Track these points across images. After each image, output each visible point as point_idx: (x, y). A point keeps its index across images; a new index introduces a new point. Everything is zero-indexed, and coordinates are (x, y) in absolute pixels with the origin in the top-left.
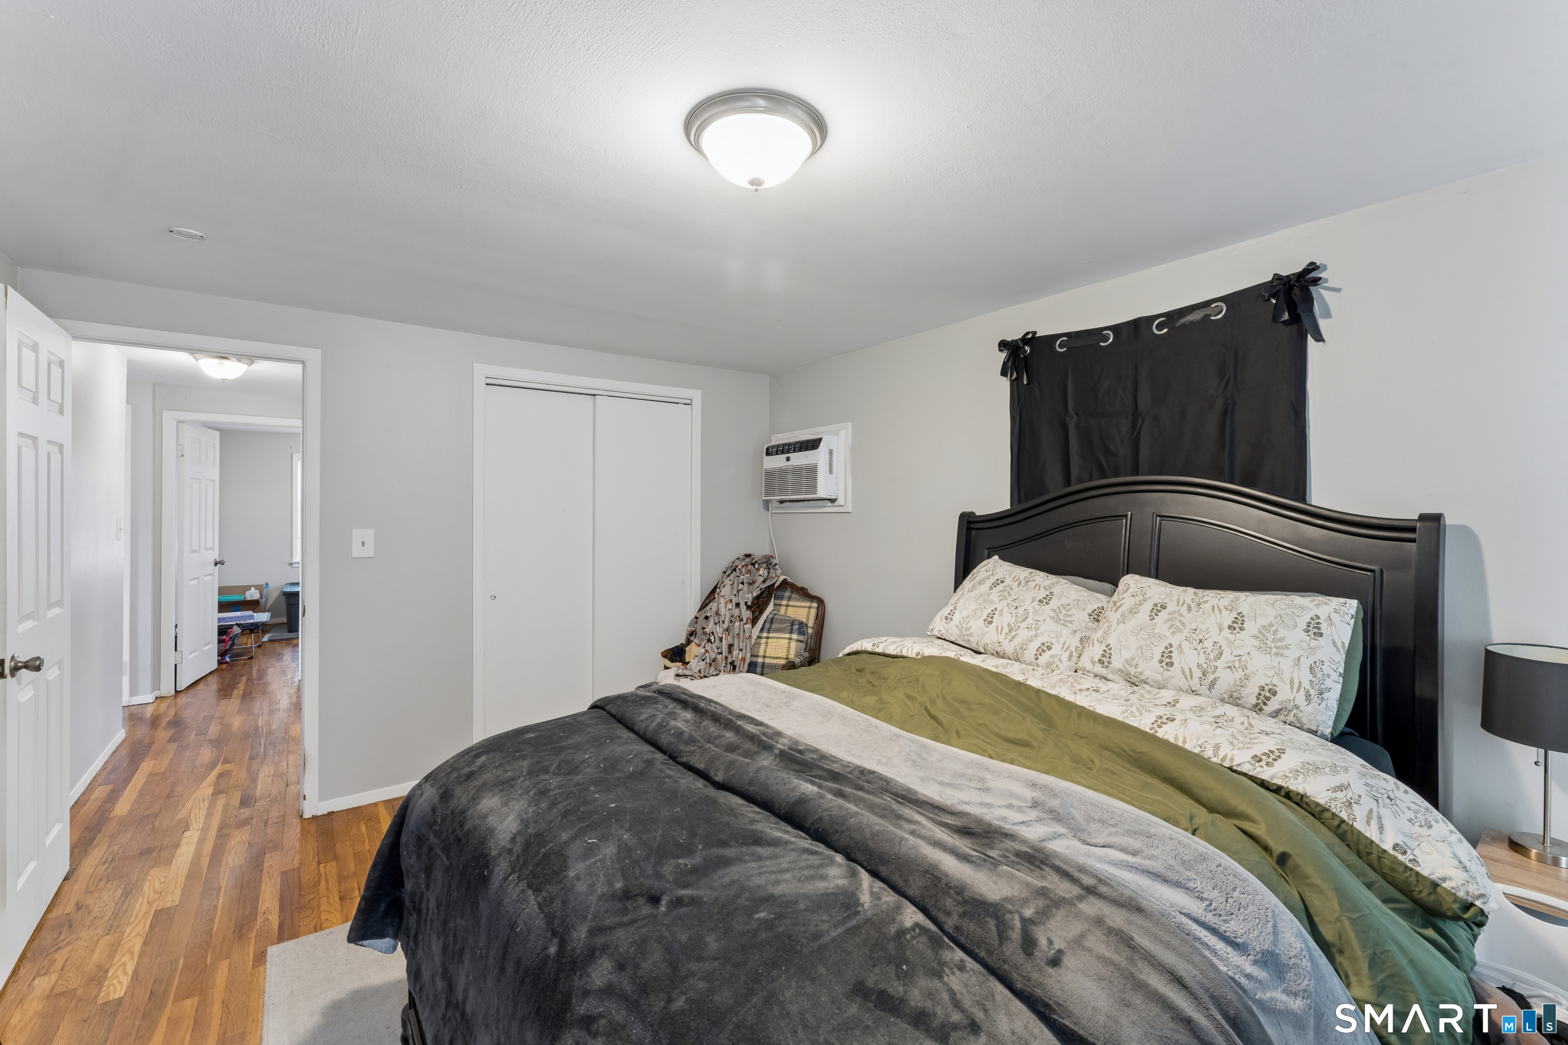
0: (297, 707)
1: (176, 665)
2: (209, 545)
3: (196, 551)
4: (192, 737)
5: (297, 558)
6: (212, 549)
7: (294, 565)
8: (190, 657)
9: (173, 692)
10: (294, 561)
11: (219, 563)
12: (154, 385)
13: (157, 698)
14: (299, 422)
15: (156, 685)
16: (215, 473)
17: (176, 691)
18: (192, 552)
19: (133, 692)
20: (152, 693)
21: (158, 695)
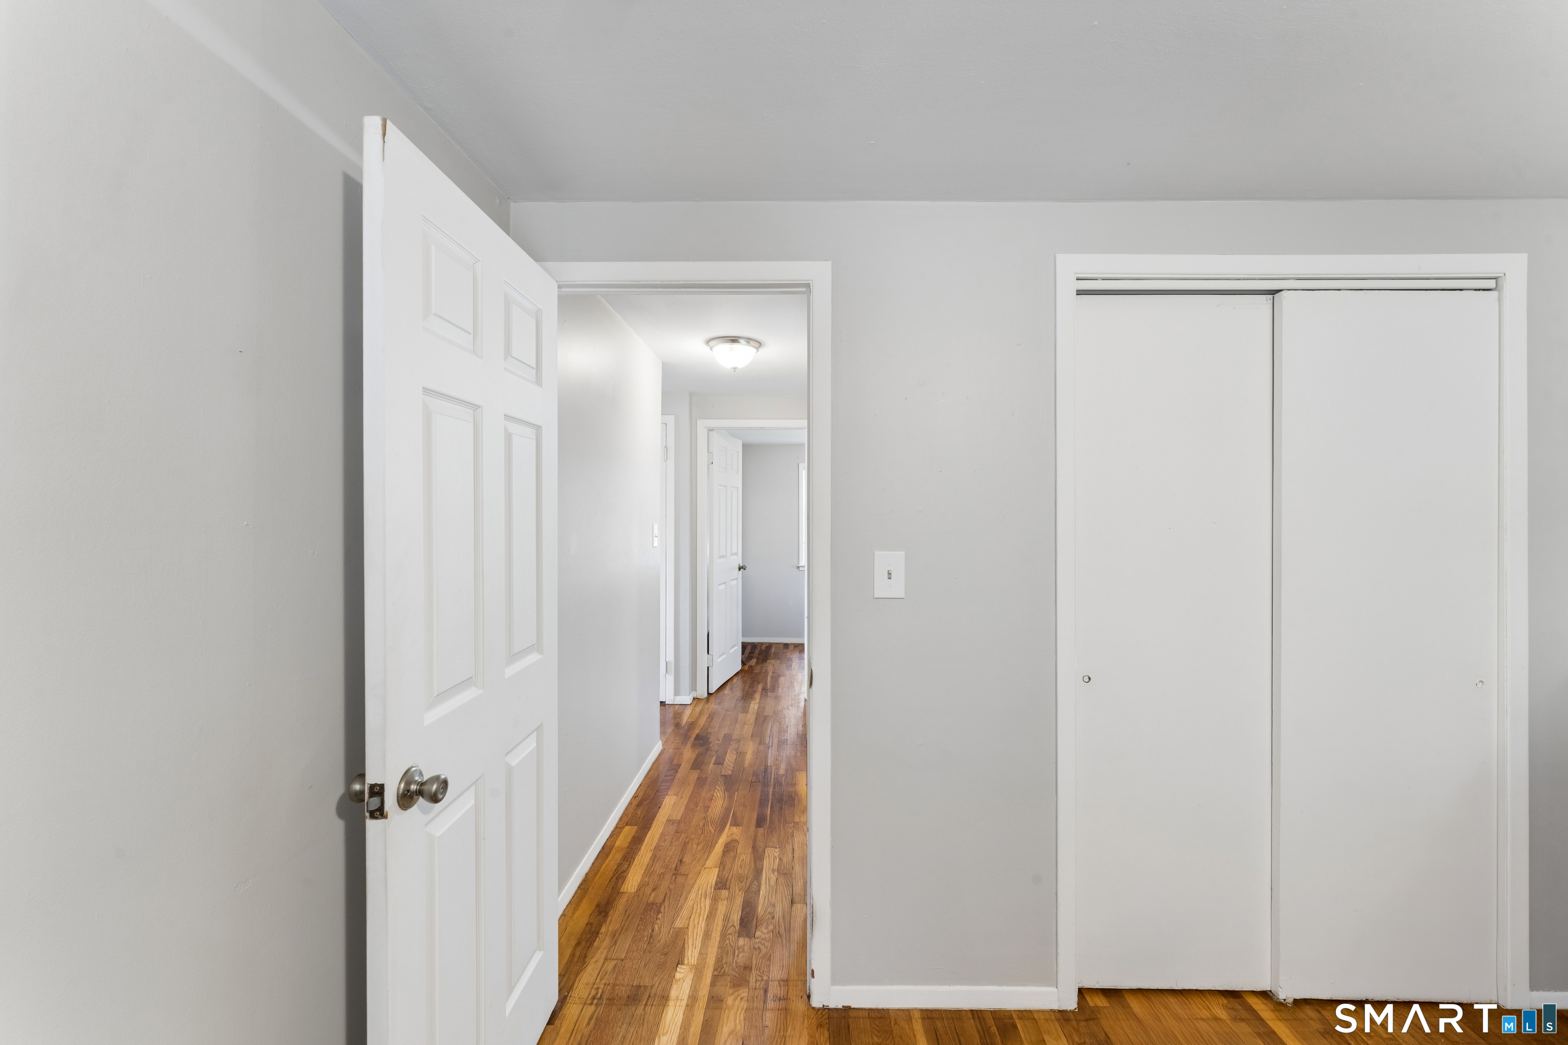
0: (803, 740)
1: (708, 668)
2: (734, 551)
3: (723, 557)
4: (711, 766)
5: (803, 562)
6: (736, 554)
7: (801, 569)
8: (719, 660)
9: (706, 695)
10: (801, 564)
11: (742, 568)
12: (691, 395)
13: (694, 699)
14: (804, 423)
15: (694, 687)
16: (737, 480)
17: (709, 694)
18: (721, 557)
19: (677, 692)
20: (690, 694)
21: (695, 696)
